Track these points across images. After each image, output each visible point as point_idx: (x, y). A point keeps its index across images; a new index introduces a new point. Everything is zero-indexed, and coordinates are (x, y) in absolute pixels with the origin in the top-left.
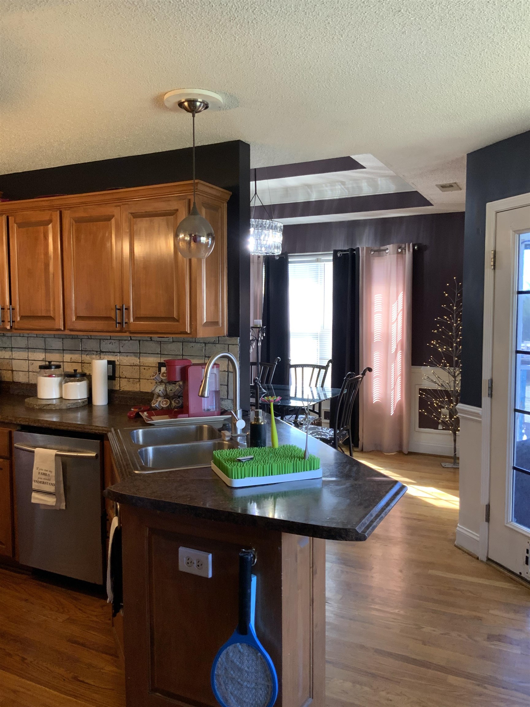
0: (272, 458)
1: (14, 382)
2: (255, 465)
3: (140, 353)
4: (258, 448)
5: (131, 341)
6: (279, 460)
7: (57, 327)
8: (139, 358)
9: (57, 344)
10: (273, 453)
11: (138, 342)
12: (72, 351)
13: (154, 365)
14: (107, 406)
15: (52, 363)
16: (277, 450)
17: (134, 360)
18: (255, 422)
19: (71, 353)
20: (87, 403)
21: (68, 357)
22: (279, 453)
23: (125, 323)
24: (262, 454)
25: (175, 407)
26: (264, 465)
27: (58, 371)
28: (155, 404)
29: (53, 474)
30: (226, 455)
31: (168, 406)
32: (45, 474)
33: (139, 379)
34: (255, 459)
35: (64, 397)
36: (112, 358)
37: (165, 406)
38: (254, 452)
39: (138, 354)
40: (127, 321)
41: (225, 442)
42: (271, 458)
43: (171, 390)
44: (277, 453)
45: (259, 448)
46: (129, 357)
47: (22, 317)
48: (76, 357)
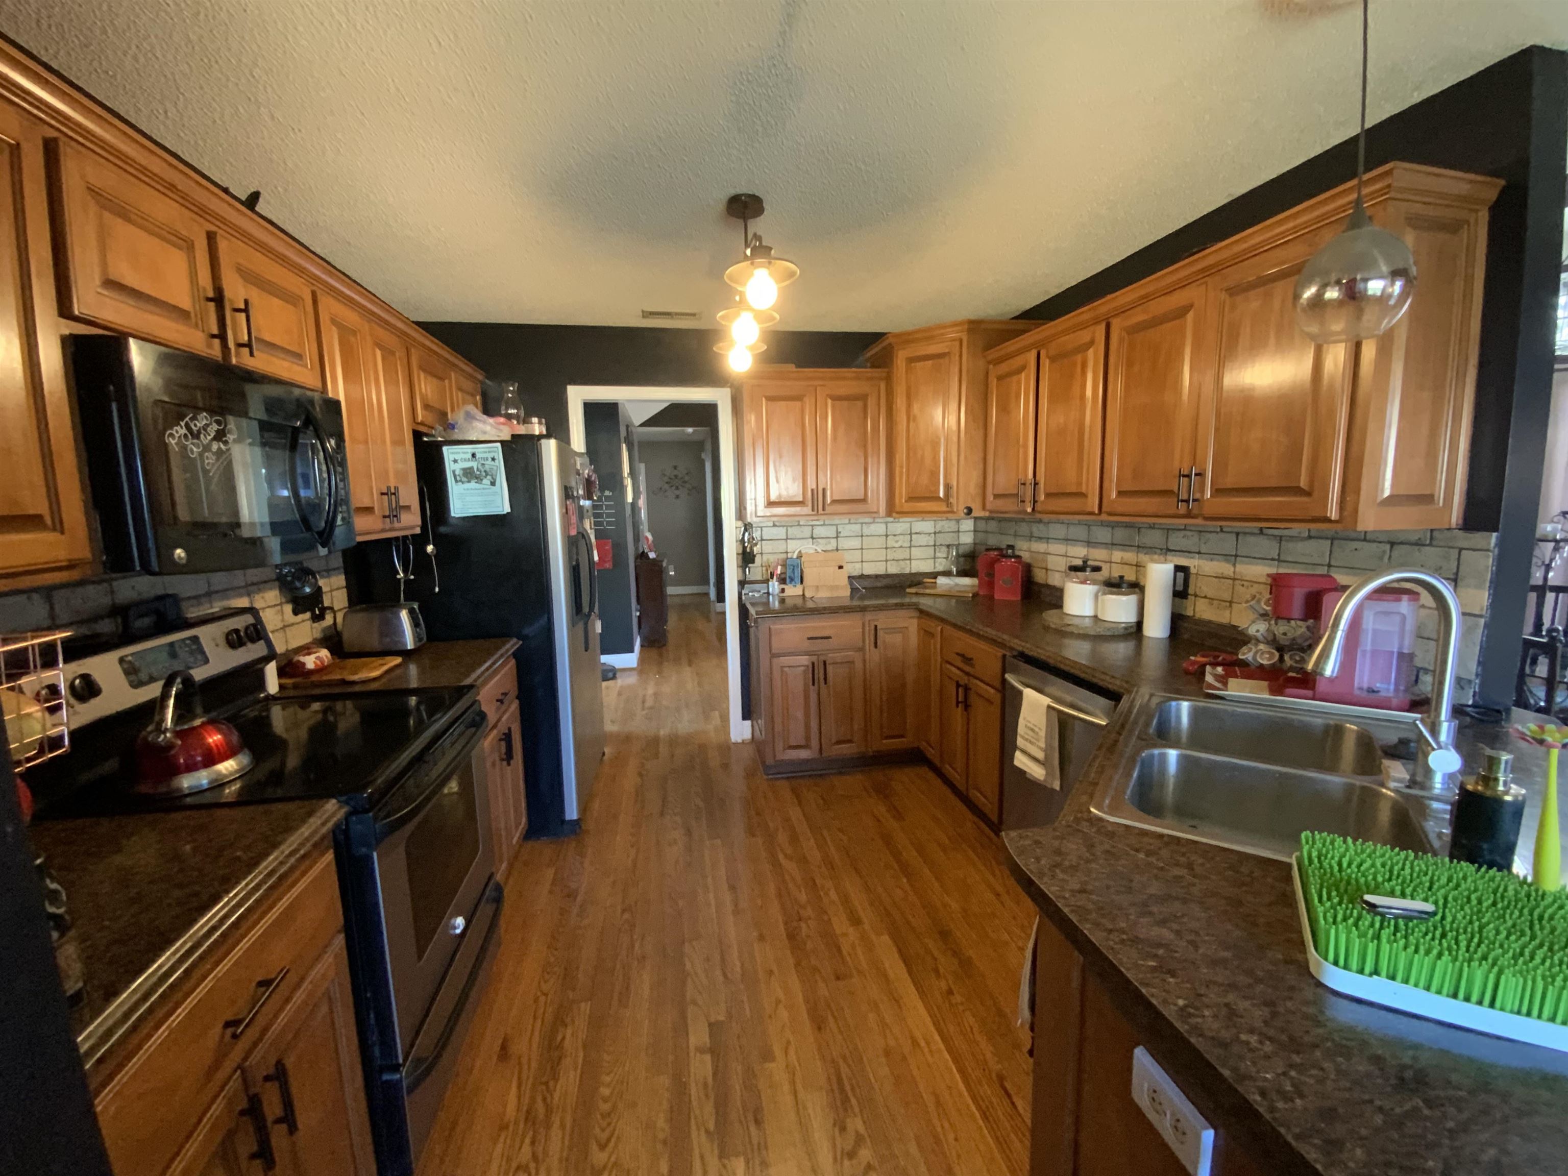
0: (1513, 938)
1: (1048, 586)
2: (1428, 952)
3: (1236, 556)
4: (1472, 868)
5: (1222, 535)
6: (1538, 960)
7: (1089, 509)
8: (1234, 565)
9: (1103, 534)
10: (1526, 911)
11: (1234, 536)
12: (1124, 546)
13: (1263, 580)
14: (1167, 642)
15: (1090, 563)
16: (1549, 900)
17: (1225, 568)
18: (1480, 788)
19: (1123, 550)
20: (1134, 630)
21: (1117, 555)
22: (1551, 918)
23: (1194, 500)
24: (1480, 902)
25: (1291, 669)
26: (1466, 969)
27: (1097, 575)
28: (1246, 654)
29: (1043, 734)
30: (1340, 864)
31: (1273, 664)
32: (1032, 730)
33: (1231, 602)
34: (1438, 917)
35: (1100, 616)
36: (1183, 562)
37: (1265, 662)
38: (1450, 880)
39: (1234, 558)
40: (1198, 496)
41: (1384, 790)
42: (1507, 938)
43: (1285, 634)
44: (1541, 918)
45: (1478, 870)
46: (1215, 563)
47: (1048, 495)
48: (1130, 556)
